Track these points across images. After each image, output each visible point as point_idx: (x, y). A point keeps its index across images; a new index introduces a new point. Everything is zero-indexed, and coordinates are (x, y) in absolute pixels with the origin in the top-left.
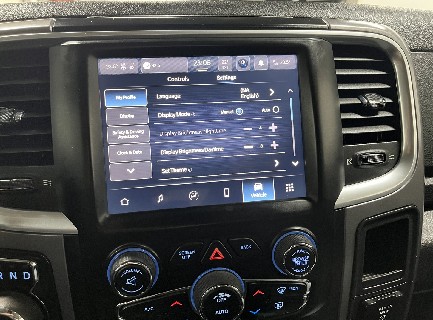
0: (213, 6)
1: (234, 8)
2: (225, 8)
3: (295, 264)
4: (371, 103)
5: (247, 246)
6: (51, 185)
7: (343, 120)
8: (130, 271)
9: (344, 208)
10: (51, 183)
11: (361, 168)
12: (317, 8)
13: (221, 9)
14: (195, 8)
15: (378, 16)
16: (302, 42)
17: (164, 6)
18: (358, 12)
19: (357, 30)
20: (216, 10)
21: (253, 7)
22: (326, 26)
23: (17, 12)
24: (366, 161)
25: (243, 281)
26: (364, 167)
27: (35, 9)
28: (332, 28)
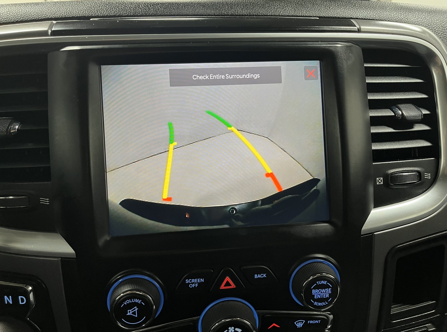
0: (231, 5)
1: (254, 7)
2: (244, 7)
3: (315, 296)
4: (405, 115)
5: (262, 275)
6: (48, 204)
7: (374, 135)
8: (131, 301)
9: (373, 233)
10: (48, 201)
11: (392, 188)
12: (346, 7)
13: (239, 9)
14: (210, 8)
15: (415, 15)
16: (328, 46)
17: (177, 6)
18: (392, 11)
19: (390, 32)
20: (234, 9)
21: (275, 5)
22: (355, 28)
23: (19, 13)
24: (398, 181)
25: (257, 312)
26: (396, 187)
27: (38, 10)
28: (362, 30)
